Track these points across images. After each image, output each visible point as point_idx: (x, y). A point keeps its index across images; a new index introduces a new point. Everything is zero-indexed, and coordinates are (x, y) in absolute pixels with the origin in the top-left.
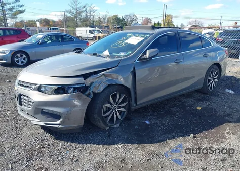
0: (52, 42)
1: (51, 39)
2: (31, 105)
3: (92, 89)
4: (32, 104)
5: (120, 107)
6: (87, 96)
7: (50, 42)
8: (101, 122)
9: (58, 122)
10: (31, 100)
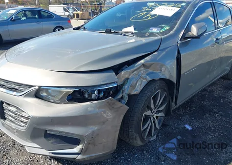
0: (27, 18)
1: (25, 15)
2: (26, 123)
3: (127, 90)
4: (25, 120)
5: (159, 112)
6: (119, 101)
7: (25, 18)
8: (138, 139)
9: (76, 149)
10: (23, 114)
